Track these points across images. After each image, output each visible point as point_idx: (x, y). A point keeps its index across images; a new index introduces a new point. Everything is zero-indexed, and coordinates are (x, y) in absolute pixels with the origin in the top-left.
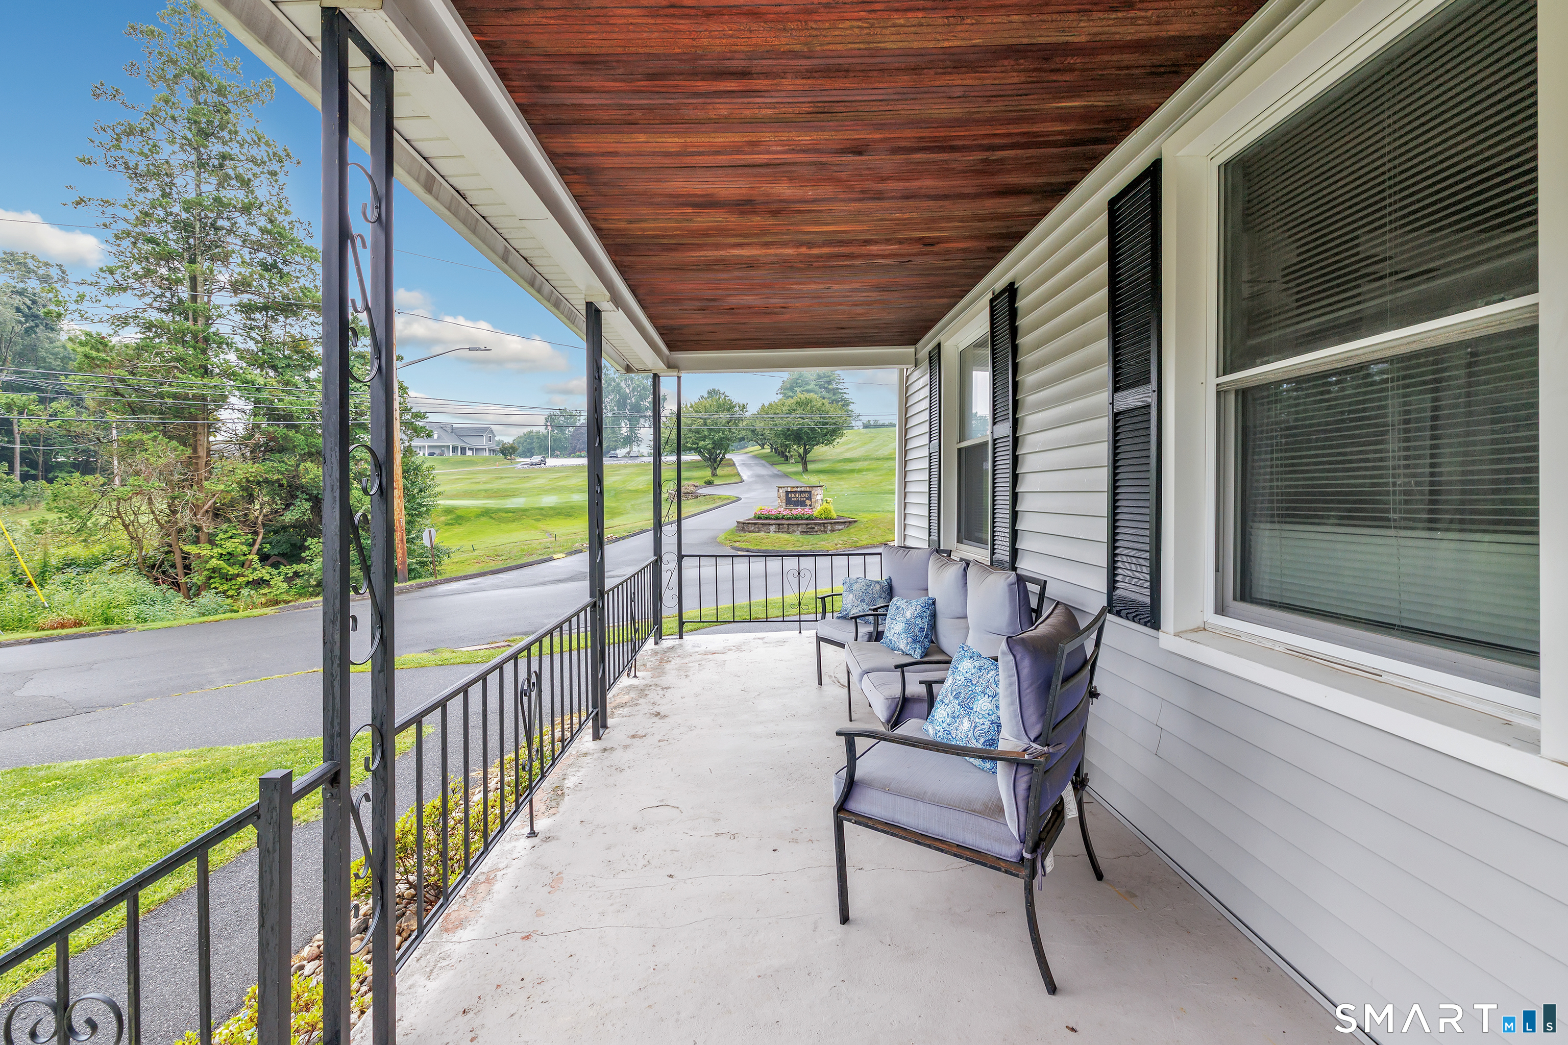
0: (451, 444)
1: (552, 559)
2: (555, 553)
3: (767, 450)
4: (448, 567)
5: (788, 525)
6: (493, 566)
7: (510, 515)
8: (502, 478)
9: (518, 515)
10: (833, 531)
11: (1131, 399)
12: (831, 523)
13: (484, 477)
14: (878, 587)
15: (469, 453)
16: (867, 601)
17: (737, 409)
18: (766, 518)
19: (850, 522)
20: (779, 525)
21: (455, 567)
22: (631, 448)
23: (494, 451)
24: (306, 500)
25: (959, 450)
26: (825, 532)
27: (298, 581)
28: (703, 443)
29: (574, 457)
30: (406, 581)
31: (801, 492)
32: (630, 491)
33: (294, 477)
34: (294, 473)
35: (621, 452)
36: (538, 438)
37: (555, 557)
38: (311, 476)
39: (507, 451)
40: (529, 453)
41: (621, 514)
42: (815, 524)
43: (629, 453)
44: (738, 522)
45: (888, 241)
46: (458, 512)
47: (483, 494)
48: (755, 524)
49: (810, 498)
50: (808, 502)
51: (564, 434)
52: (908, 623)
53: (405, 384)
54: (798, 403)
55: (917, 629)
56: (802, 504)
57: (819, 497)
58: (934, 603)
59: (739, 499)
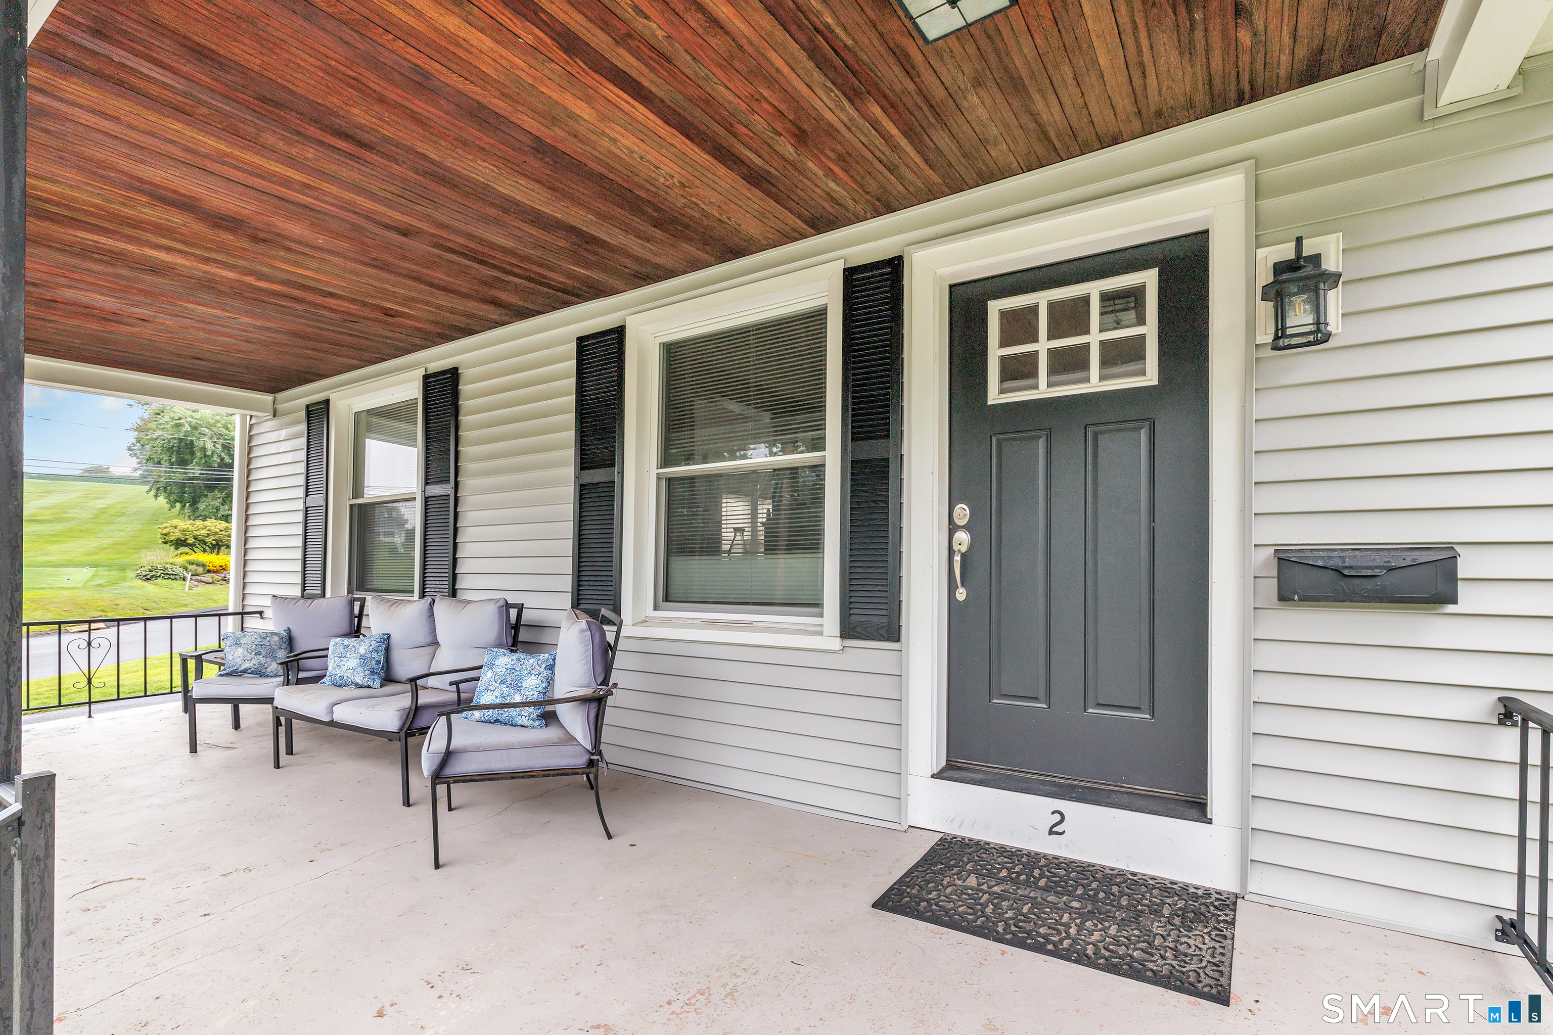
11: (596, 476)
14: (276, 638)
16: (264, 653)
25: (351, 506)
45: (353, 301)
52: (362, 657)
55: (373, 662)
58: (389, 638)
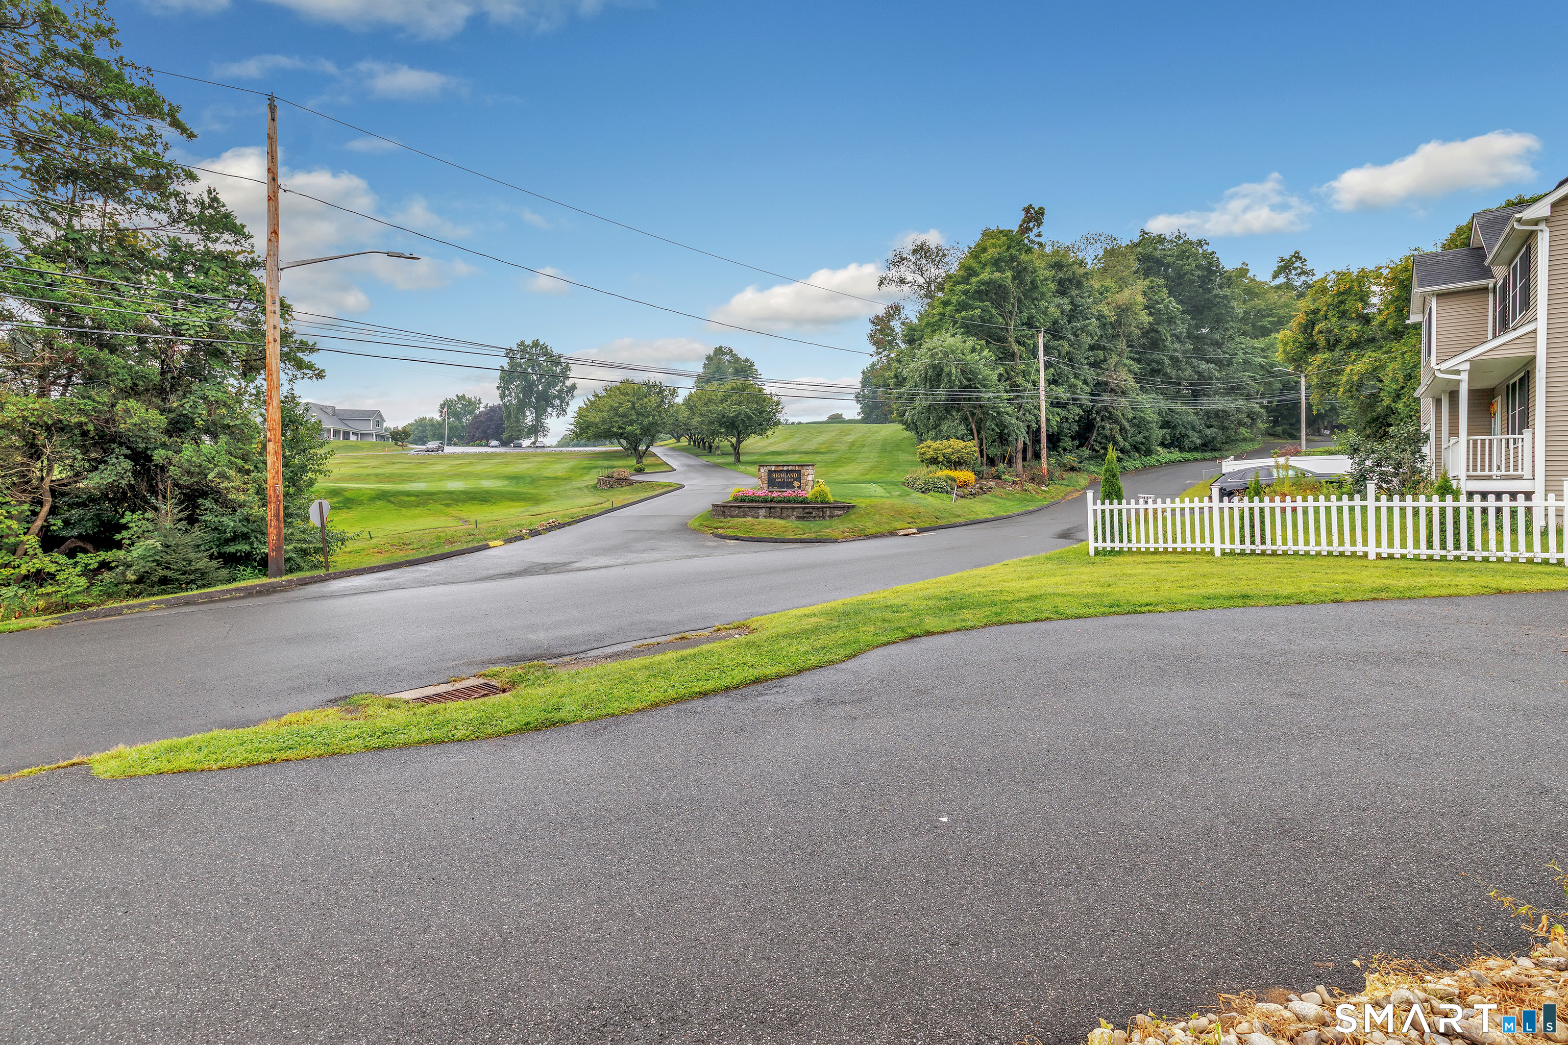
0: (332, 427)
1: (487, 547)
2: (489, 539)
3: (684, 442)
4: (340, 558)
5: (782, 508)
6: (400, 556)
7: (413, 498)
8: (394, 463)
9: (424, 499)
10: (831, 517)
12: (830, 508)
13: (373, 463)
15: (353, 438)
17: (667, 393)
18: (752, 501)
19: (848, 507)
20: (770, 508)
21: (347, 558)
22: (536, 438)
23: (382, 437)
24: (126, 456)
26: (824, 518)
27: (107, 576)
28: (630, 427)
29: (473, 446)
30: (281, 575)
31: (788, 472)
32: (548, 478)
33: (107, 421)
34: (108, 416)
35: (526, 443)
36: (432, 425)
37: (491, 544)
38: (135, 420)
39: (399, 437)
40: (422, 441)
41: (545, 500)
42: (813, 508)
43: (534, 443)
44: (714, 505)
46: (347, 494)
47: (373, 478)
48: (740, 507)
49: (799, 479)
50: (796, 484)
51: (461, 422)
53: (288, 302)
54: (733, 389)
56: (789, 485)
57: (810, 478)
59: (683, 486)
